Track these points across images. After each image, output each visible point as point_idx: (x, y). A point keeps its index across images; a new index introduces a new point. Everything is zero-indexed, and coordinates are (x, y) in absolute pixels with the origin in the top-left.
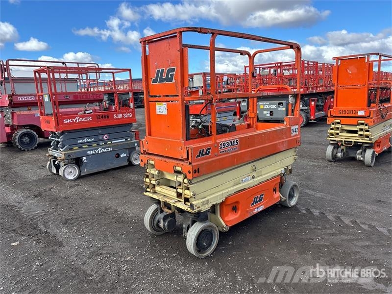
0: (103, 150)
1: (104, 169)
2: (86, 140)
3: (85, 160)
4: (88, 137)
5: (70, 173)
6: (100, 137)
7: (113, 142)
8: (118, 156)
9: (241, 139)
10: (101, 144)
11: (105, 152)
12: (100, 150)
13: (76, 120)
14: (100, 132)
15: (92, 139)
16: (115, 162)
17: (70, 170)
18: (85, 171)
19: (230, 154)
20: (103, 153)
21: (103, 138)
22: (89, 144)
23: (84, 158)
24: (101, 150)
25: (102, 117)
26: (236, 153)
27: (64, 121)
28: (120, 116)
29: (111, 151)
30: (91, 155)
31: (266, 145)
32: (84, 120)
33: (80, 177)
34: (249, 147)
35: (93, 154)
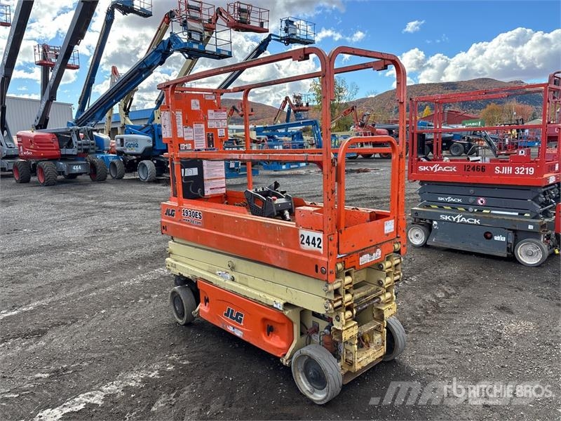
0: (464, 220)
1: (461, 248)
2: (449, 199)
3: (435, 225)
4: (453, 195)
5: (417, 237)
6: (471, 200)
7: (492, 212)
8: (488, 236)
9: (205, 213)
10: (471, 210)
11: (467, 223)
12: (459, 218)
13: (434, 169)
14: (472, 191)
15: (459, 200)
16: (481, 244)
17: (417, 233)
18: (433, 241)
19: (193, 227)
20: (463, 223)
21: (476, 201)
22: (454, 207)
23: (435, 223)
24: (461, 219)
25: (473, 169)
26: (199, 229)
27: (420, 167)
28: (508, 170)
29: (477, 224)
30: (444, 221)
31: (242, 239)
32: (444, 169)
33: (425, 246)
34: (215, 229)
35: (448, 221)
